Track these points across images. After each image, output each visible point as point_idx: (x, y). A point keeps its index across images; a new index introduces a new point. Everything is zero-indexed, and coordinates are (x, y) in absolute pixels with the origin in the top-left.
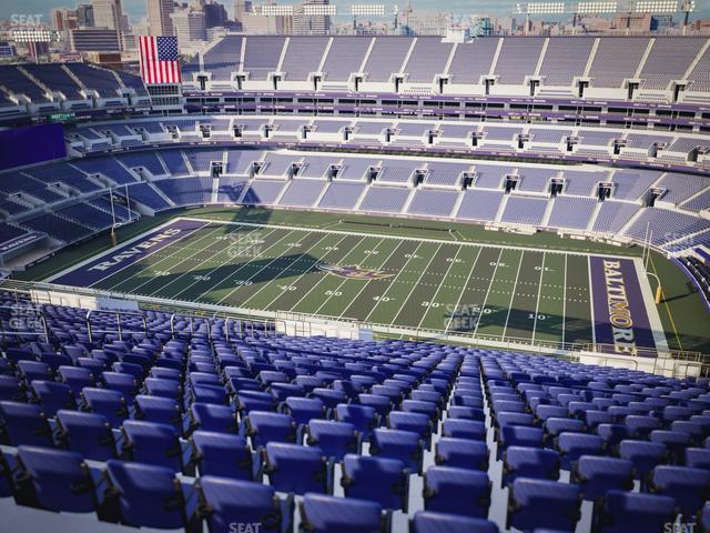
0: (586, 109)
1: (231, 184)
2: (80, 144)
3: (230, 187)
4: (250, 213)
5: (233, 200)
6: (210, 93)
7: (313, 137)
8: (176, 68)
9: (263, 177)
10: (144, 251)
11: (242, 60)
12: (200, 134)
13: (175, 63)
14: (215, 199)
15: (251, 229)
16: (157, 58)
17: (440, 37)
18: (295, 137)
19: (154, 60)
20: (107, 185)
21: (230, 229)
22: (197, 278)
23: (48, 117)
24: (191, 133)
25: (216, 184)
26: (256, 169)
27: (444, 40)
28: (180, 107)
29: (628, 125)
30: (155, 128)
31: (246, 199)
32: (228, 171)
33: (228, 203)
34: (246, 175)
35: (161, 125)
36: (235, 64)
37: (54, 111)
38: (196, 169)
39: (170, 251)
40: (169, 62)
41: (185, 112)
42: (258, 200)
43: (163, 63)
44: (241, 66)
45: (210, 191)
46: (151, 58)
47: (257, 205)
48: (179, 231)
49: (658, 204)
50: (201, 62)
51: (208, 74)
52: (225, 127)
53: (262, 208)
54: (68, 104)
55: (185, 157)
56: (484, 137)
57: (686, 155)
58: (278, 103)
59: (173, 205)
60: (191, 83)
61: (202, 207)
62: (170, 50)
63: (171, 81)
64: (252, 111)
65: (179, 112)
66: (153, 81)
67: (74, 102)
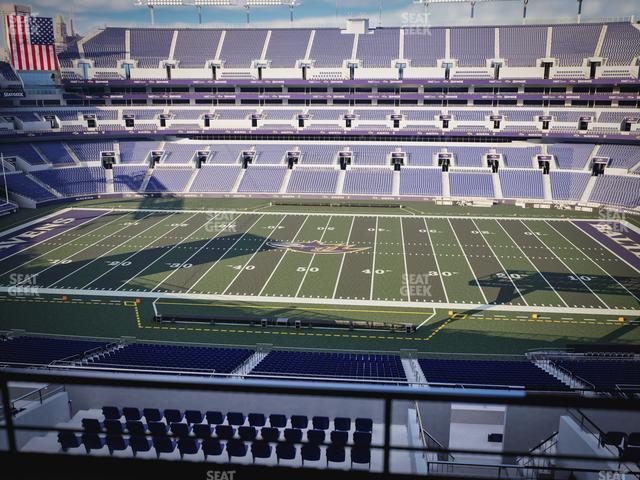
0: (502, 90)
1: (125, 173)
3: (127, 177)
4: (158, 201)
5: (133, 189)
6: (93, 80)
7: (217, 124)
8: (51, 53)
9: (165, 165)
10: (29, 241)
11: (128, 49)
12: (85, 124)
13: (51, 48)
14: (110, 189)
15: (165, 214)
16: (29, 40)
17: (339, 30)
18: (197, 125)
19: (25, 43)
21: (137, 216)
22: (113, 264)
24: (74, 123)
25: (110, 174)
26: (156, 159)
28: (58, 97)
29: (546, 103)
30: (30, 117)
31: (149, 187)
32: (122, 161)
33: (128, 193)
34: (145, 164)
35: (36, 114)
36: (121, 54)
38: (83, 159)
39: (65, 239)
40: (44, 47)
41: (63, 102)
42: (164, 188)
43: (37, 47)
44: (128, 55)
45: (104, 181)
46: (21, 40)
47: (164, 193)
48: (72, 220)
49: (608, 171)
50: (81, 50)
51: (90, 62)
52: (113, 117)
53: (171, 196)
55: (67, 148)
56: (403, 118)
57: (618, 126)
58: (173, 92)
59: (59, 195)
60: (71, 70)
61: (96, 197)
62: (43, 34)
63: (46, 68)
64: (143, 102)
65: (57, 103)
66: (24, 67)
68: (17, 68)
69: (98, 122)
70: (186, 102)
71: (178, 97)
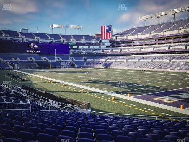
8: (110, 34)
9: (119, 61)
12: (110, 51)
13: (110, 33)
16: (105, 32)
18: (137, 51)
20: (72, 60)
23: (68, 43)
24: (108, 51)
32: (110, 60)
33: (101, 67)
36: (129, 33)
37: (70, 42)
38: (102, 59)
43: (107, 33)
44: (131, 33)
52: (118, 49)
54: (75, 42)
60: (112, 38)
62: (109, 29)
63: (109, 38)
65: (109, 47)
66: (104, 39)
67: (77, 41)
68: (102, 39)
70: (142, 45)
71: (139, 44)
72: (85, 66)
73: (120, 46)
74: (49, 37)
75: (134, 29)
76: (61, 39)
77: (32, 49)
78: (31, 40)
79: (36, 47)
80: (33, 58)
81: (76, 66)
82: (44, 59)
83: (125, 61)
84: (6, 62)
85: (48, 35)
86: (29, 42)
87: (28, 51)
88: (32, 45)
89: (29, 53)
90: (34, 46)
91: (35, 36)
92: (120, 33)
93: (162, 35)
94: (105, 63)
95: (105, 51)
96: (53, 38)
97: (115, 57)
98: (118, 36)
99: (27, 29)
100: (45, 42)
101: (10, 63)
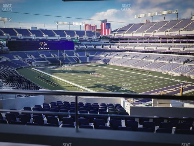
1: (107, 59)
2: (77, 47)
3: (106, 59)
5: (103, 62)
7: (137, 48)
9: (115, 57)
11: (129, 29)
12: (109, 47)
13: (109, 30)
18: (132, 48)
19: (104, 29)
20: (77, 55)
23: (72, 40)
24: (107, 47)
27: (192, 20)
28: (108, 41)
30: (100, 45)
36: (125, 30)
37: (74, 39)
38: (102, 55)
40: (108, 30)
42: (108, 62)
43: (106, 30)
44: (127, 31)
45: (100, 60)
52: (116, 46)
54: (79, 38)
58: (133, 40)
60: (111, 35)
61: (95, 63)
62: (108, 27)
63: (108, 35)
64: (127, 42)
65: (108, 42)
67: (80, 38)
69: (112, 47)
70: (136, 42)
71: (134, 41)
72: (88, 61)
73: (118, 42)
74: (56, 34)
75: (131, 25)
76: (66, 36)
77: (42, 47)
78: (41, 38)
79: (46, 44)
80: (44, 55)
81: (80, 62)
82: (53, 56)
83: (121, 58)
84: (25, 61)
85: (54, 32)
86: (40, 40)
87: (39, 49)
88: (43, 43)
89: (40, 50)
90: (44, 44)
91: (43, 34)
92: (118, 29)
93: (152, 36)
94: (104, 59)
95: (104, 47)
96: (59, 36)
97: (113, 52)
98: (116, 32)
99: (36, 27)
100: (52, 40)
101: (28, 62)
